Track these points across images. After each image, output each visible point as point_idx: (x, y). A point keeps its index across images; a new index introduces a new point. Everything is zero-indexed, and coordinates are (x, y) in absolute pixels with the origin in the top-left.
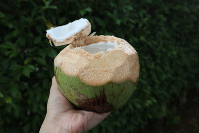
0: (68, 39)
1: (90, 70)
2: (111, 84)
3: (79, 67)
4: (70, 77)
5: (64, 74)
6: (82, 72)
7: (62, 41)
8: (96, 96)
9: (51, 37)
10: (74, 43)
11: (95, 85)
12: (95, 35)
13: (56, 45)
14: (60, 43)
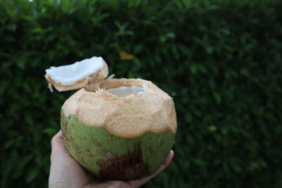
0: (79, 82)
1: (119, 117)
2: (148, 134)
3: (106, 114)
4: (92, 128)
5: (84, 125)
6: (111, 120)
7: (70, 84)
8: (129, 153)
9: (53, 78)
10: (88, 87)
11: (128, 137)
12: (114, 78)
13: (60, 90)
14: (67, 86)
